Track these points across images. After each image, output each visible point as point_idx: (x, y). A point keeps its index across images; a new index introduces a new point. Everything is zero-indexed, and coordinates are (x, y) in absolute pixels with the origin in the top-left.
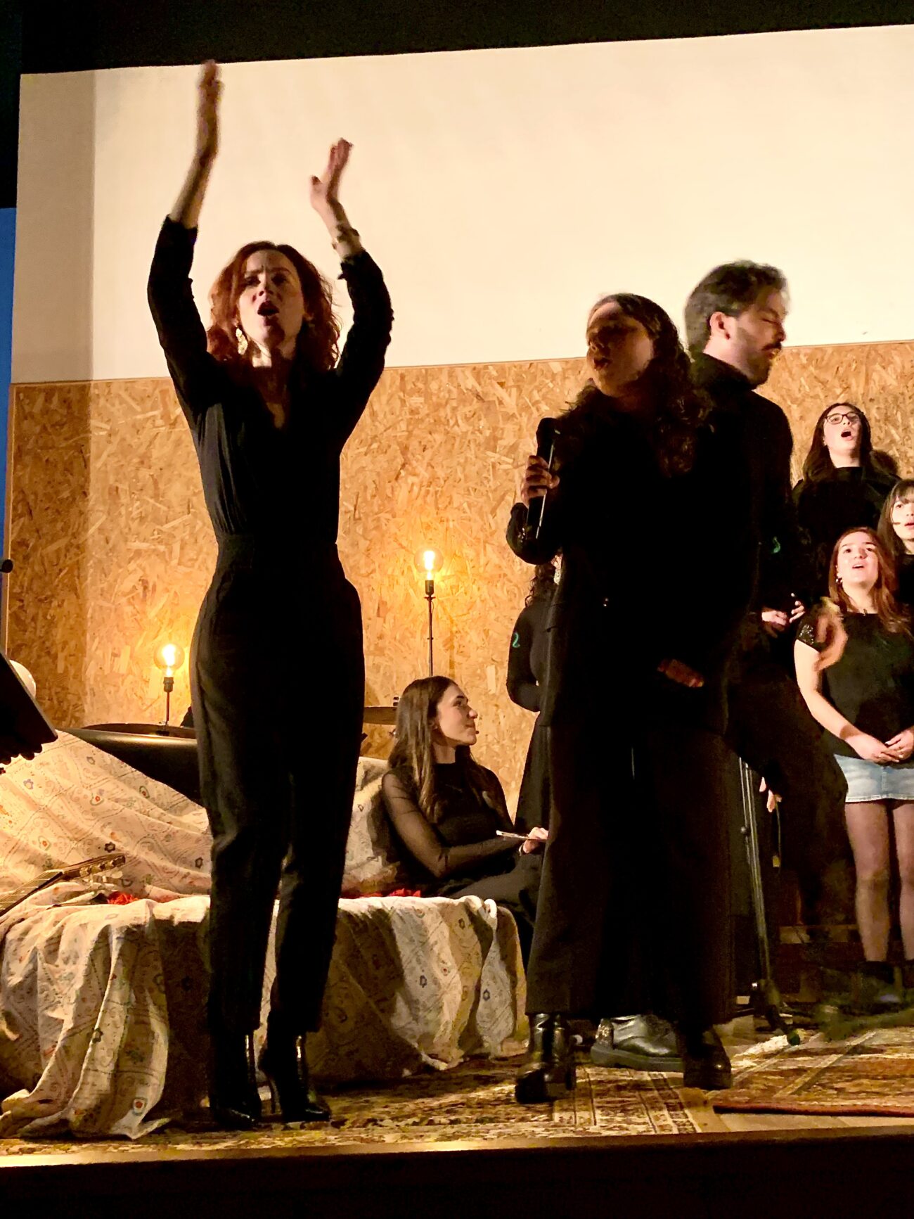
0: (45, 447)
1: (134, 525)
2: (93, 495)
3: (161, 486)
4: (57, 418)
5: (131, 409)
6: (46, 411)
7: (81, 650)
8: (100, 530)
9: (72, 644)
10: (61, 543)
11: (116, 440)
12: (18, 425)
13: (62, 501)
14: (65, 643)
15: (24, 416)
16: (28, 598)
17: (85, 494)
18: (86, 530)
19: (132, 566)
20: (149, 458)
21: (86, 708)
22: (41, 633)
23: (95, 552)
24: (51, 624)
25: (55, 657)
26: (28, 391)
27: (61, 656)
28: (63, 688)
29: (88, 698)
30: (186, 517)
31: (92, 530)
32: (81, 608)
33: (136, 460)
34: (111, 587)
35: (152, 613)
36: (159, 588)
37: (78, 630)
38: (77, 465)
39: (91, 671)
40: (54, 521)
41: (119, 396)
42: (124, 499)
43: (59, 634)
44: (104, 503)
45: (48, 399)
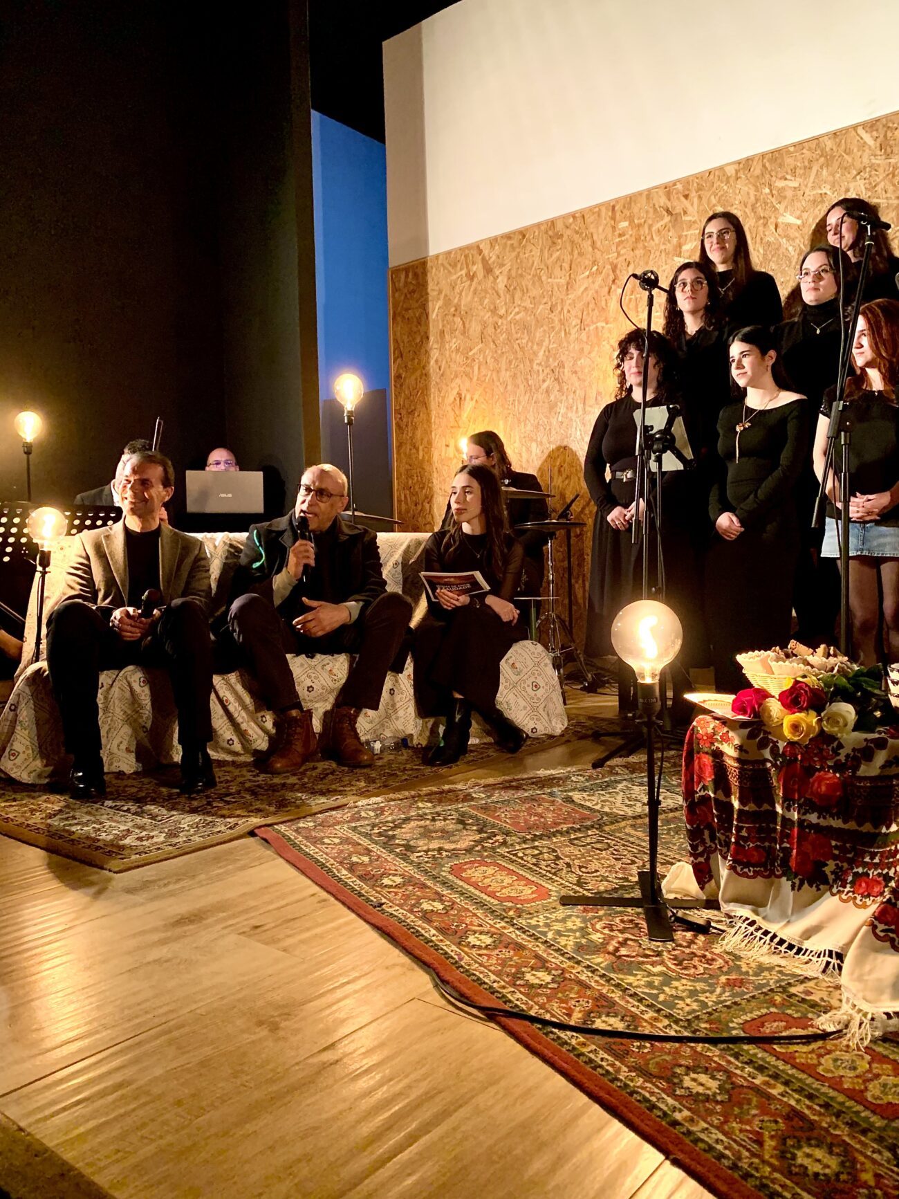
0: (407, 310)
1: (454, 355)
2: (432, 339)
3: (467, 326)
4: (412, 287)
5: (449, 272)
6: (406, 282)
7: (430, 443)
8: (437, 361)
9: (426, 440)
10: (418, 373)
11: (442, 296)
12: (393, 296)
13: (416, 344)
14: (422, 439)
15: (395, 290)
16: (404, 412)
17: (428, 338)
18: (429, 363)
19: (453, 385)
20: (460, 306)
21: (434, 481)
22: (410, 435)
23: (434, 377)
24: (415, 428)
25: (417, 450)
26: (397, 271)
27: (421, 448)
28: (423, 469)
29: (435, 475)
30: (480, 346)
31: (432, 362)
32: (429, 415)
33: (453, 309)
34: (443, 400)
35: (465, 415)
36: (468, 397)
37: (428, 432)
38: (423, 319)
39: (435, 458)
40: (414, 359)
41: (442, 264)
42: (447, 337)
43: (419, 433)
44: (437, 342)
45: (407, 276)
